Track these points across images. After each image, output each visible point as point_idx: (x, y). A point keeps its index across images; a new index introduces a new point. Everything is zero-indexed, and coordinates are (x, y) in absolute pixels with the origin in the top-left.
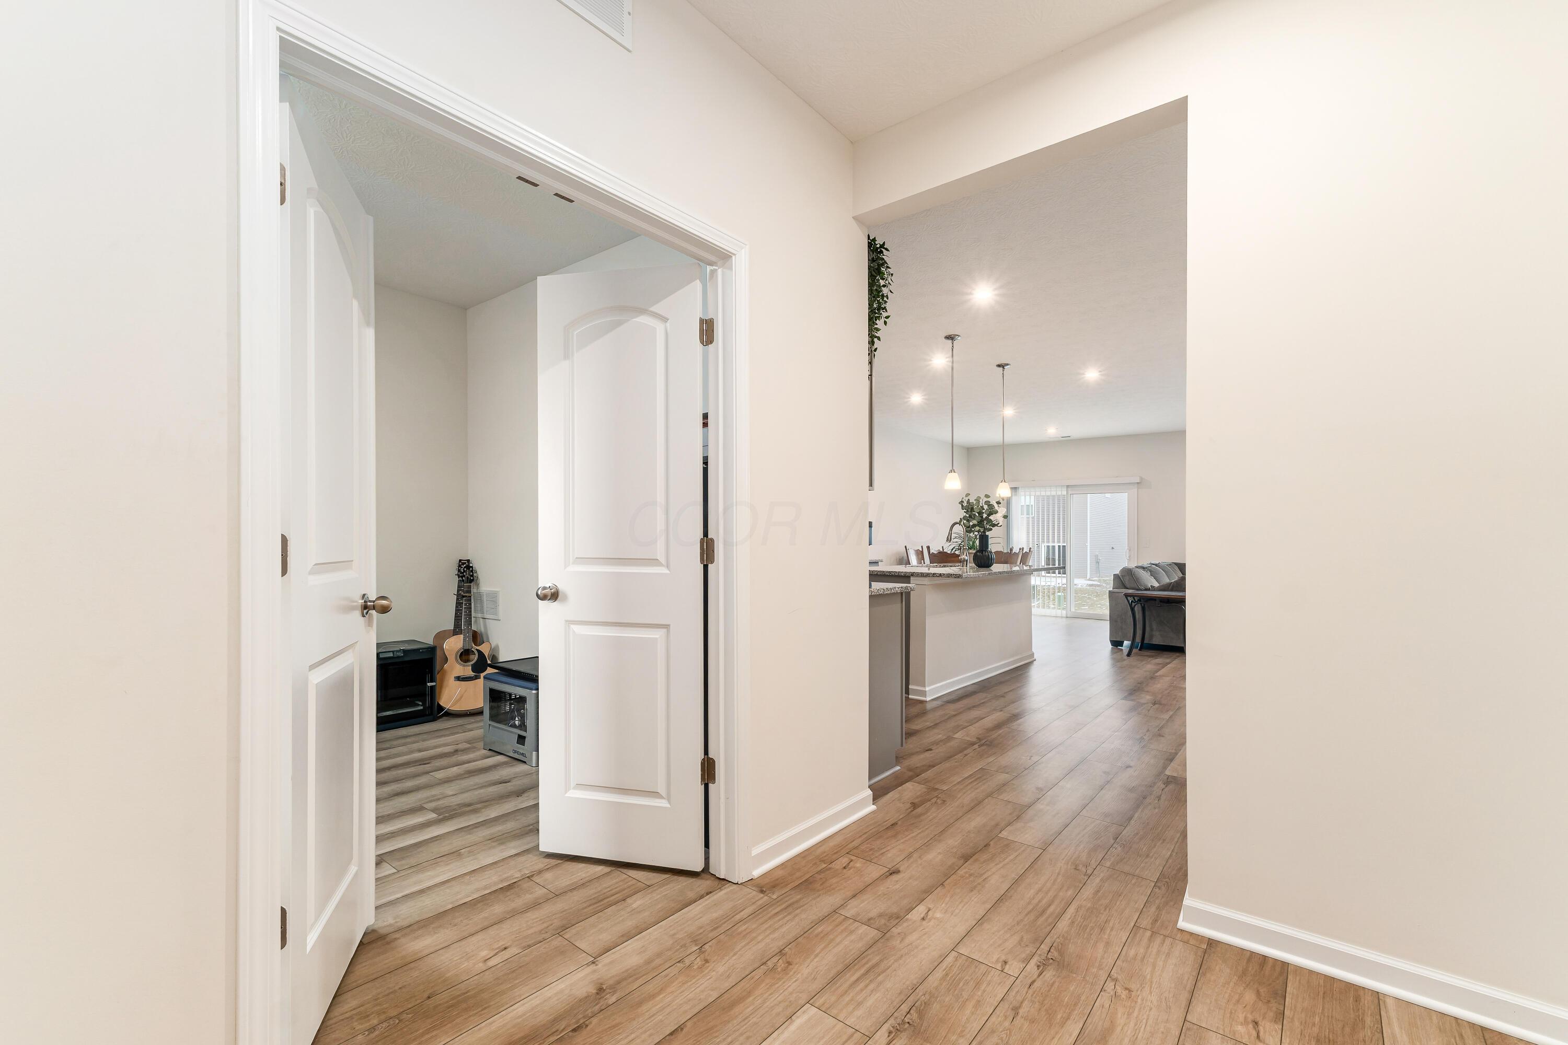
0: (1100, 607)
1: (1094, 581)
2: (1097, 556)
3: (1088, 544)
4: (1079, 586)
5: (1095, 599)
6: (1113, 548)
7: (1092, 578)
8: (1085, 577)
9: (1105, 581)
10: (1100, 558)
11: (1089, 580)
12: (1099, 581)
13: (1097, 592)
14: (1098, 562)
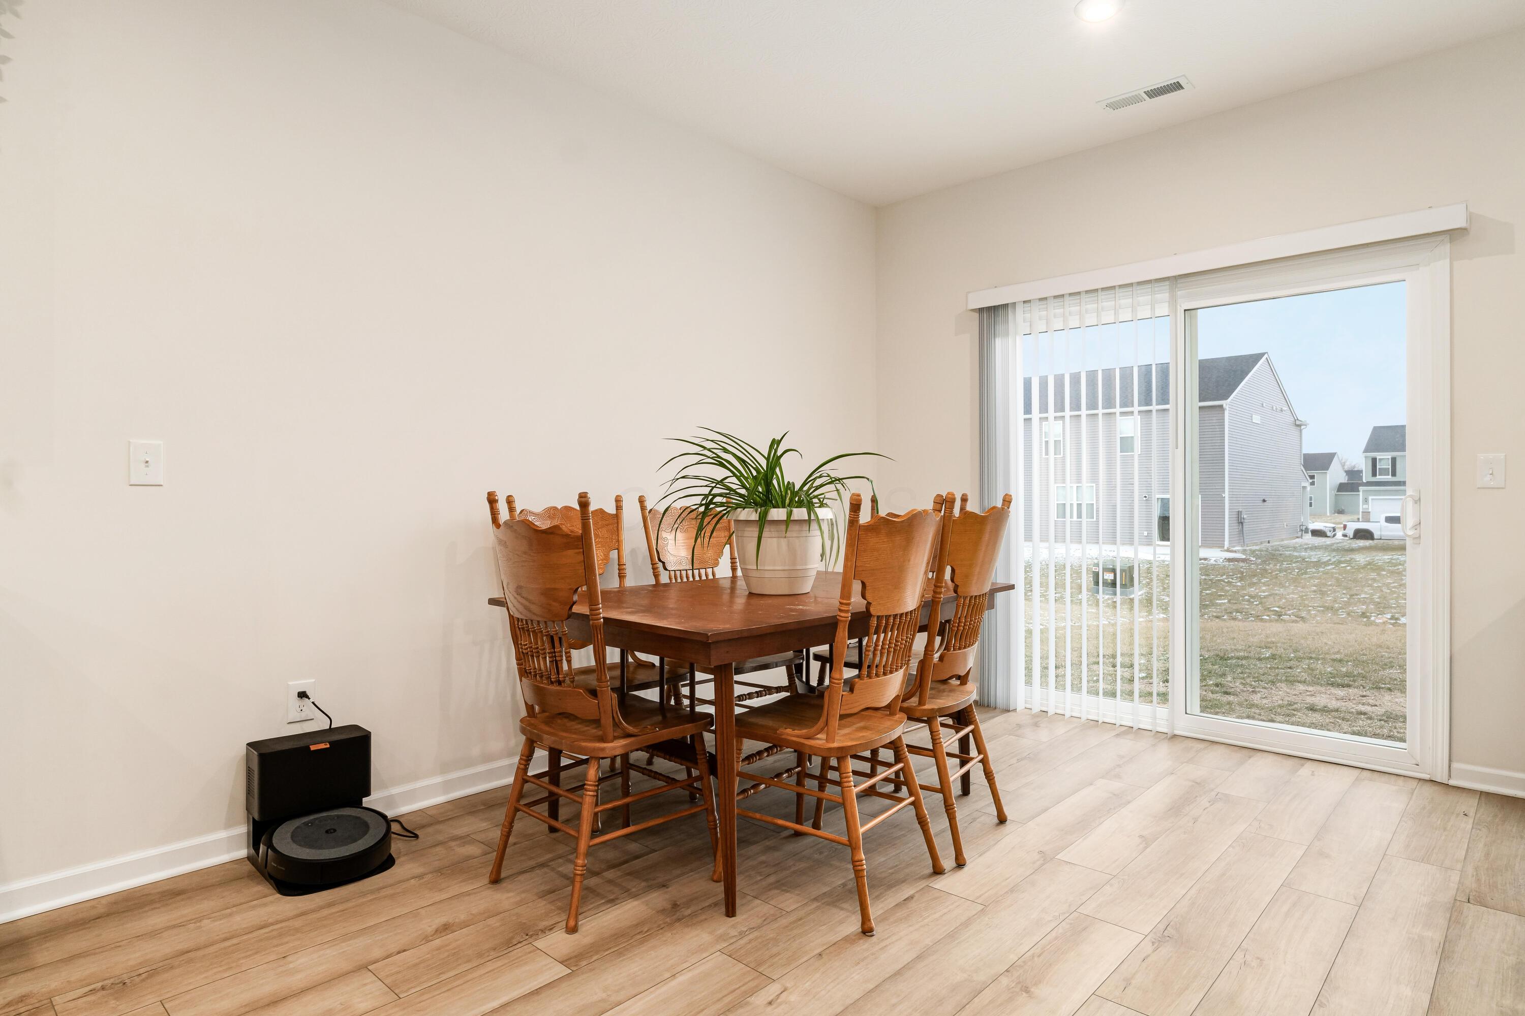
0: (1248, 601)
1: (1235, 552)
2: (1239, 513)
3: (1226, 495)
4: (1212, 562)
5: (1239, 584)
6: (1264, 501)
7: (1234, 547)
8: (1221, 546)
9: (1253, 552)
10: (1245, 516)
11: (1228, 550)
12: (1244, 552)
13: (1242, 573)
14: (1242, 523)
